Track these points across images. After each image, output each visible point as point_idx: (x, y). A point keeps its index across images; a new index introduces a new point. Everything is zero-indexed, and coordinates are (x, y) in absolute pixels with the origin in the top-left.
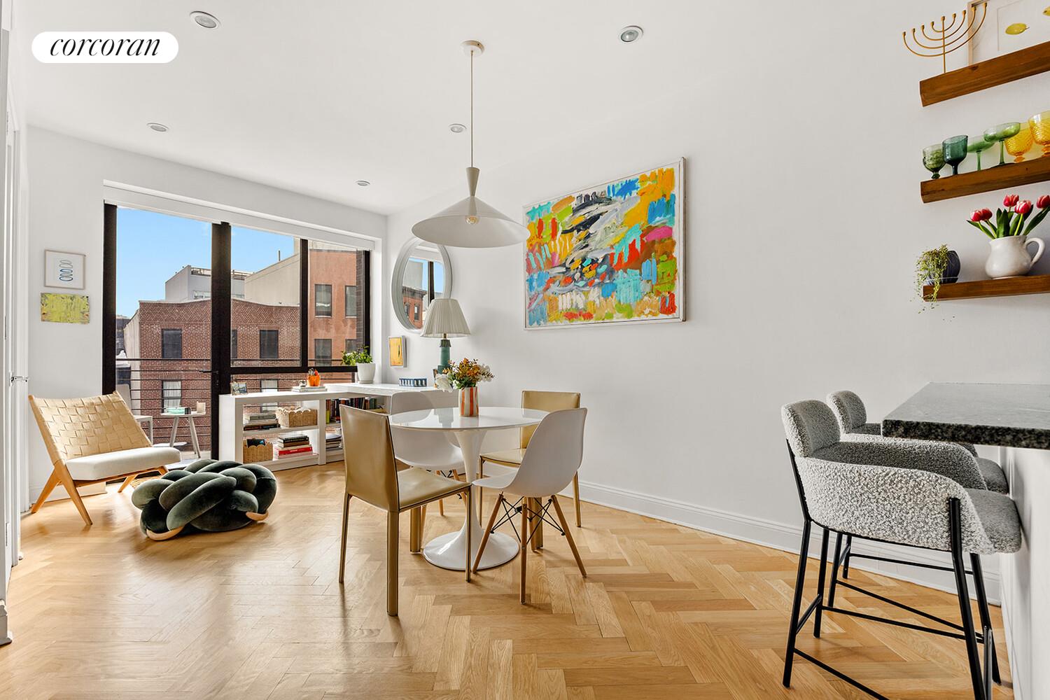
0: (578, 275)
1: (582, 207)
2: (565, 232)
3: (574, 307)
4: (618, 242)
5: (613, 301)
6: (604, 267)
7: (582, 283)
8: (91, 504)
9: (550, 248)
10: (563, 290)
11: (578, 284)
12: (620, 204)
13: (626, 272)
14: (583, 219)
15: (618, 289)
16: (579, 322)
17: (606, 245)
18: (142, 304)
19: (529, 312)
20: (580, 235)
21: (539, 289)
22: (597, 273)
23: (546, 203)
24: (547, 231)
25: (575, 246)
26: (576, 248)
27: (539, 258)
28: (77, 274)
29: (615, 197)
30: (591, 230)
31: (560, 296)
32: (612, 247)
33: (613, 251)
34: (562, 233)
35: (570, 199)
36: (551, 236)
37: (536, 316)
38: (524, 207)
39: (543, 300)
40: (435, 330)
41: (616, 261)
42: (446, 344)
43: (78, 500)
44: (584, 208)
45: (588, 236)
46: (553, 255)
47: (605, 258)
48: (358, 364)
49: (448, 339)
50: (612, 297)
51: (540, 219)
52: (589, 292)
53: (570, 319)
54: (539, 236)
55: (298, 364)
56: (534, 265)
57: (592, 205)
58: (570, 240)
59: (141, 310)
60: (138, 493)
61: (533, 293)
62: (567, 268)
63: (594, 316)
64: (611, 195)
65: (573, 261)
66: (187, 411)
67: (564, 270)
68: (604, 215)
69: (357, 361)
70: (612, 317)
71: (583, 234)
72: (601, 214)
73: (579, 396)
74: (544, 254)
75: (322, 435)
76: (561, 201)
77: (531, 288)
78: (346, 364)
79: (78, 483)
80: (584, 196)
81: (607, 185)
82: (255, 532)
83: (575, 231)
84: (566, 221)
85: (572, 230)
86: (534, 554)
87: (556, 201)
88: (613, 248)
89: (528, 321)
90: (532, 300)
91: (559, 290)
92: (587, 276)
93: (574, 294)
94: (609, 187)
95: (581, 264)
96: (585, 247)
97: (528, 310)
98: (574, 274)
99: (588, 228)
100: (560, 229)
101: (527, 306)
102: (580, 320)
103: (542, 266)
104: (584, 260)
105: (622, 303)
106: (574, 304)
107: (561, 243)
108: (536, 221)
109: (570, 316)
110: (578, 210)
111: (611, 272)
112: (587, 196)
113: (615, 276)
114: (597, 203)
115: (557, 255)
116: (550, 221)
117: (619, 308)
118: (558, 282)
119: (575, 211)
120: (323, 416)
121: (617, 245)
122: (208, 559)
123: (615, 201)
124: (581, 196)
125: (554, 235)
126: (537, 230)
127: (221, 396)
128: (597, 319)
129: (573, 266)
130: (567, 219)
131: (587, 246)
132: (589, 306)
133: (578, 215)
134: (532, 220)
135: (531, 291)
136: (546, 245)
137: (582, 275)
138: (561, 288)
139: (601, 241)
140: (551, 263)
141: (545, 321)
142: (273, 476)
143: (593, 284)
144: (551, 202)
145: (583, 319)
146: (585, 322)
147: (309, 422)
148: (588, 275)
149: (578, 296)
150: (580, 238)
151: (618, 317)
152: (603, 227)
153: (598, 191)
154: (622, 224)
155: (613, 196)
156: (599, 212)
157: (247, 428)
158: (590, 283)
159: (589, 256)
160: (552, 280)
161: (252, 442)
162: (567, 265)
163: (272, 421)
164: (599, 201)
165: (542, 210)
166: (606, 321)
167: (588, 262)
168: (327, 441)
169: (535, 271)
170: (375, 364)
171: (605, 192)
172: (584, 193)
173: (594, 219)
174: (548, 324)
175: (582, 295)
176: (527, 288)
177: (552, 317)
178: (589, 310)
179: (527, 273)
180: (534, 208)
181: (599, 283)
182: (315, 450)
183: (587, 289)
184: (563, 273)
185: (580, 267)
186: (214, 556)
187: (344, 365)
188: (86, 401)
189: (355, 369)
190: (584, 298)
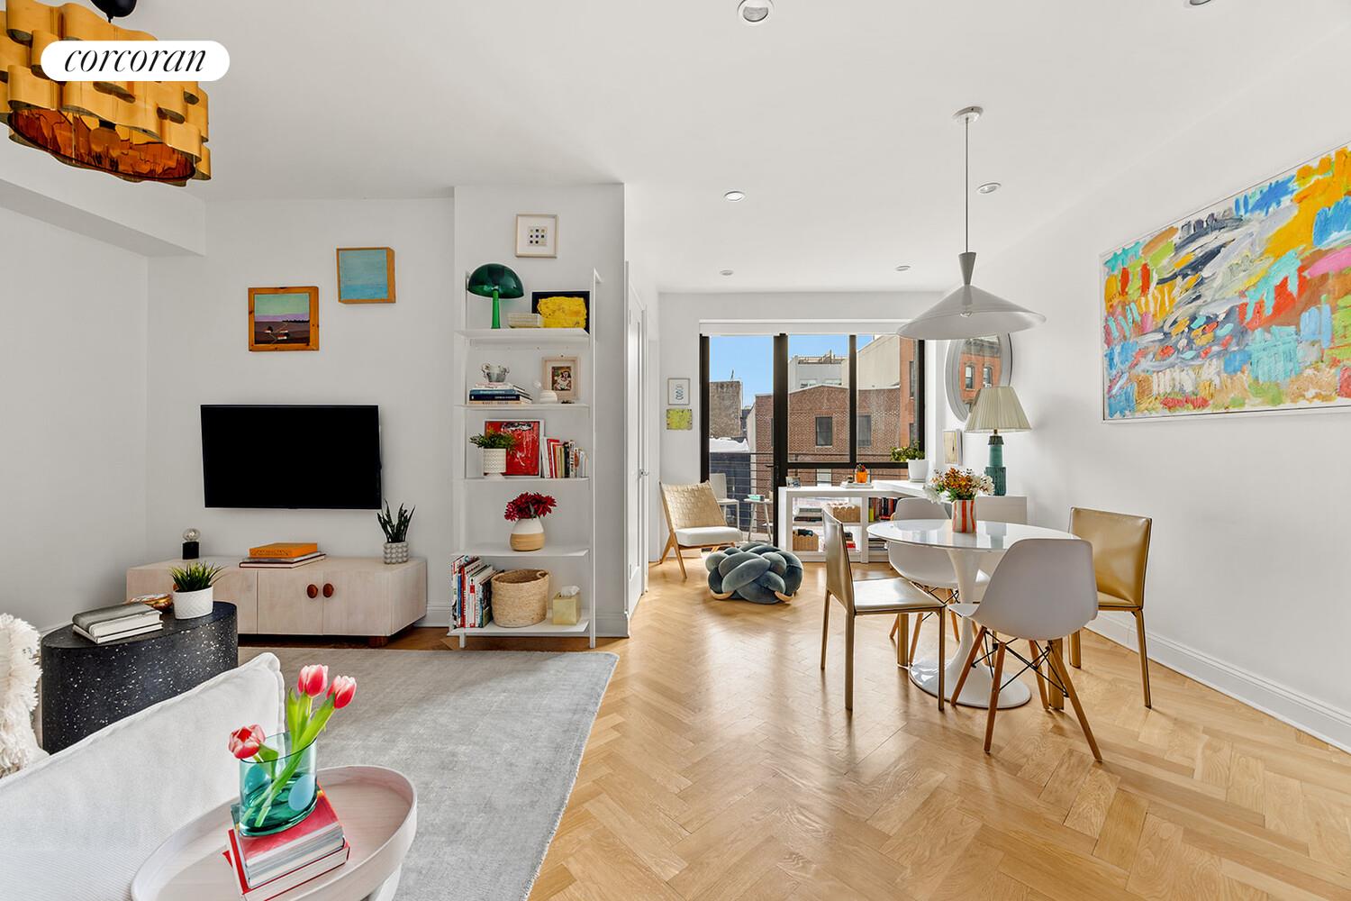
0: (1184, 342)
1: (1191, 239)
2: (1162, 281)
3: (1177, 390)
4: (1254, 285)
5: (1245, 378)
6: (1229, 327)
7: (1189, 354)
8: (688, 564)
9: (1139, 307)
10: (1161, 366)
11: (1183, 356)
12: (1258, 225)
13: (1269, 332)
14: (1192, 258)
15: (1254, 360)
16: (1185, 412)
17: (1232, 292)
18: (757, 397)
19: (1110, 398)
20: (1186, 283)
21: (1122, 367)
22: (1215, 337)
23: (1133, 245)
24: (1135, 284)
25: (1178, 299)
26: (1179, 303)
27: (1123, 323)
28: (685, 394)
29: (1248, 215)
30: (1206, 272)
31: (1155, 374)
32: (1242, 294)
33: (1244, 301)
34: (1158, 284)
35: (1172, 231)
36: (1140, 291)
37: (1118, 406)
38: (1101, 256)
39: (1129, 379)
40: (977, 425)
41: (1250, 315)
42: (996, 442)
43: (681, 559)
44: (1192, 241)
45: (1201, 283)
46: (1144, 316)
47: (1228, 314)
48: (908, 460)
49: (999, 434)
50: (1243, 372)
51: (1124, 269)
52: (1201, 367)
53: (1170, 408)
54: (1123, 292)
55: (847, 459)
56: (1115, 334)
57: (1207, 233)
58: (1170, 292)
59: (757, 402)
60: (709, 559)
61: (1114, 372)
62: (1165, 334)
63: (1211, 402)
64: (1242, 212)
65: (1175, 322)
66: (762, 499)
67: (1161, 336)
68: (1228, 247)
69: (908, 457)
70: (1243, 404)
71: (1191, 280)
72: (1223, 246)
73: (1149, 522)
74: (1129, 316)
75: (864, 533)
76: (1156, 237)
77: (1111, 364)
78: (896, 460)
79: (681, 547)
80: (1193, 223)
81: (1234, 199)
82: (780, 610)
83: (1179, 278)
84: (1164, 263)
85: (1174, 277)
86: (1046, 714)
87: (1148, 239)
88: (1246, 296)
89: (1107, 411)
90: (1112, 382)
91: (1153, 367)
92: (1198, 342)
93: (1178, 371)
94: (1237, 202)
95: (1189, 327)
96: (1194, 299)
97: (1106, 396)
98: (1178, 342)
99: (1201, 270)
100: (1155, 278)
101: (1106, 390)
102: (1188, 408)
103: (1127, 334)
104: (1193, 319)
105: (1261, 382)
106: (1178, 386)
107: (1155, 299)
108: (1118, 272)
109: (1170, 403)
110: (1184, 245)
111: (1242, 333)
112: (1200, 223)
113: (1249, 338)
114: (1215, 229)
115: (1151, 315)
116: (1139, 269)
117: (1257, 387)
118: (1151, 356)
119: (1178, 248)
120: (865, 514)
121: (1252, 289)
122: (739, 621)
123: (1249, 221)
124: (1188, 224)
125: (1145, 288)
126: (1119, 284)
127: (780, 488)
128: (1216, 407)
129: (1174, 331)
130: (1165, 262)
131: (1198, 297)
132: (1201, 387)
133: (1183, 253)
134: (1113, 271)
135: (1111, 369)
136: (1133, 305)
137: (1190, 341)
138: (1156, 363)
139: (1222, 287)
140: (1141, 329)
141: (1132, 410)
142: (801, 566)
143: (1209, 355)
144: (1141, 241)
145: (1192, 407)
146: (1195, 412)
147: (853, 519)
148: (1201, 341)
149: (1183, 374)
150: (1186, 286)
151: (1253, 403)
152: (1226, 265)
153: (1218, 211)
154: (1262, 254)
155: (1246, 213)
156: (1218, 243)
157: (798, 519)
158: (1205, 353)
159: (1204, 312)
160: (1143, 353)
161: (802, 532)
162: (1166, 329)
163: (818, 515)
164: (1219, 225)
165: (1127, 256)
166: (1231, 410)
167: (1200, 321)
168: (870, 540)
169: (1116, 342)
170: (928, 462)
171: (1230, 209)
172: (1193, 219)
173: (1211, 255)
174: (1137, 415)
175: (1191, 372)
176: (1105, 366)
177: (1143, 406)
178: (1203, 393)
179: (1106, 346)
180: (1115, 254)
181: (1219, 353)
182: (858, 547)
183: (1198, 362)
184: (1161, 341)
185: (1186, 330)
186: (744, 620)
187: (893, 461)
188: (690, 488)
189: (906, 466)
190: (1193, 376)
